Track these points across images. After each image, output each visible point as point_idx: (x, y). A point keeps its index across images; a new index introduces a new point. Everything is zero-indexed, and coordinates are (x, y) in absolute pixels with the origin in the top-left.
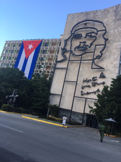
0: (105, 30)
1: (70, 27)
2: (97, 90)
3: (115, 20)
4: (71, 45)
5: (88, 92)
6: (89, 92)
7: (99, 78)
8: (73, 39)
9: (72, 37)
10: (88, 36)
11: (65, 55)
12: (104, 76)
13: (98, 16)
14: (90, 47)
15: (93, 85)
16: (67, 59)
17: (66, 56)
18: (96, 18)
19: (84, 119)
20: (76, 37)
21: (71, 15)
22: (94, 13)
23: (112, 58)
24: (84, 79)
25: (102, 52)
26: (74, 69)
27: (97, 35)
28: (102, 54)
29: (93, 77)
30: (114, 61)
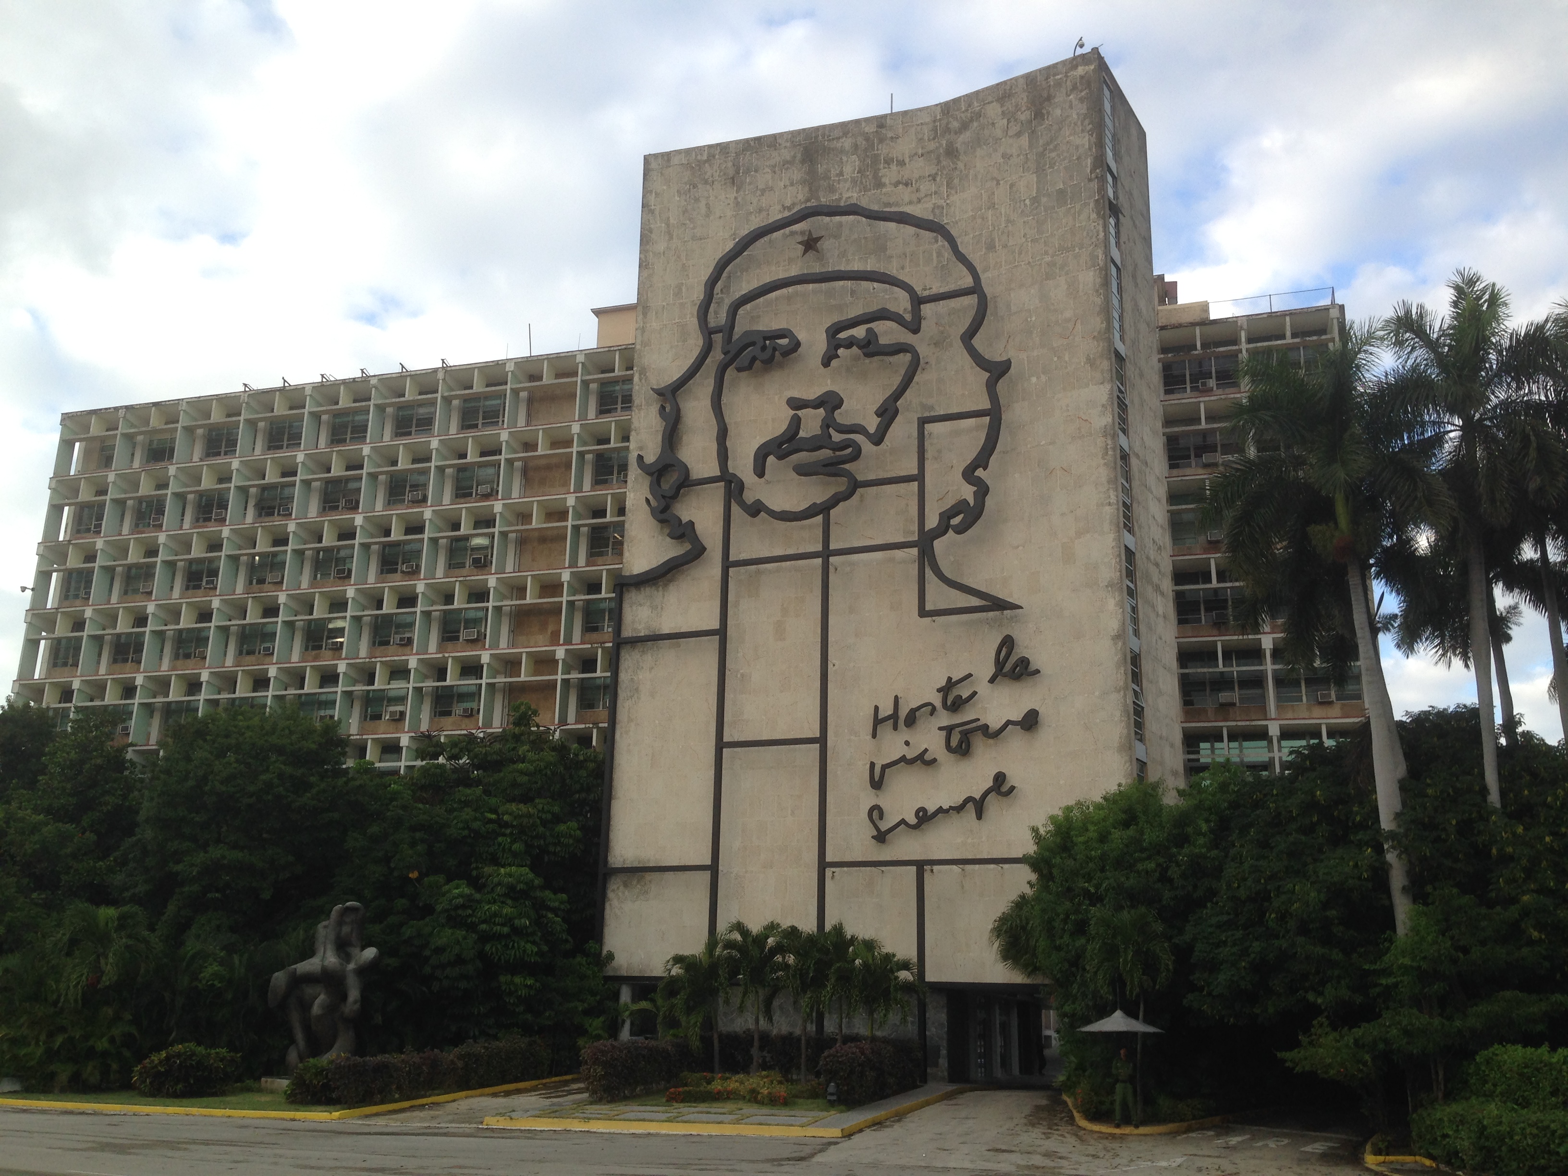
0: (976, 289)
1: (684, 267)
2: (990, 783)
3: (1035, 200)
4: (723, 434)
5: (923, 809)
6: (931, 808)
7: (992, 681)
8: (730, 373)
9: (717, 356)
10: (850, 343)
11: (685, 519)
12: (1024, 662)
13: (901, 163)
14: (878, 439)
15: (954, 743)
16: (704, 549)
17: (691, 524)
18: (886, 180)
19: (932, 1031)
20: (754, 359)
21: (675, 160)
22: (860, 140)
23: (1063, 514)
24: (876, 708)
25: (980, 472)
26: (780, 632)
27: (915, 329)
28: (982, 490)
29: (943, 683)
30: (1079, 534)
